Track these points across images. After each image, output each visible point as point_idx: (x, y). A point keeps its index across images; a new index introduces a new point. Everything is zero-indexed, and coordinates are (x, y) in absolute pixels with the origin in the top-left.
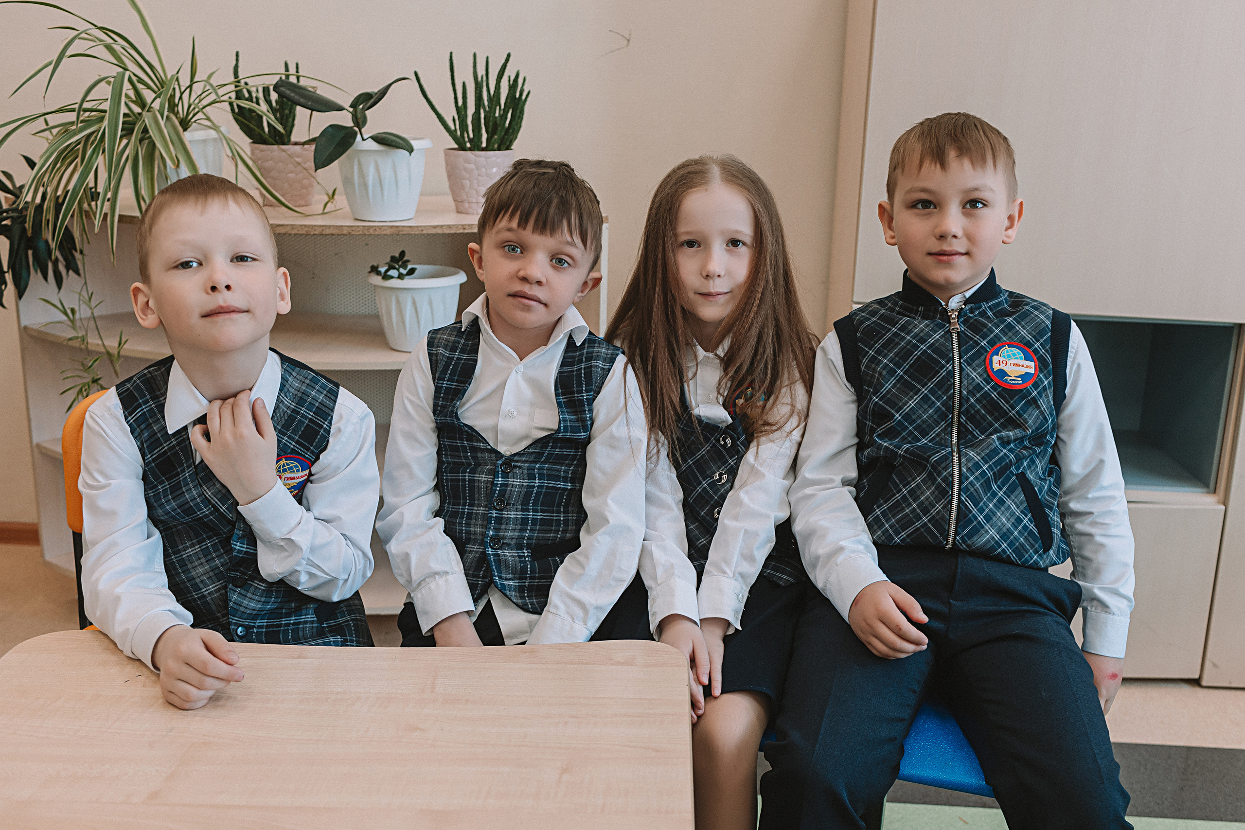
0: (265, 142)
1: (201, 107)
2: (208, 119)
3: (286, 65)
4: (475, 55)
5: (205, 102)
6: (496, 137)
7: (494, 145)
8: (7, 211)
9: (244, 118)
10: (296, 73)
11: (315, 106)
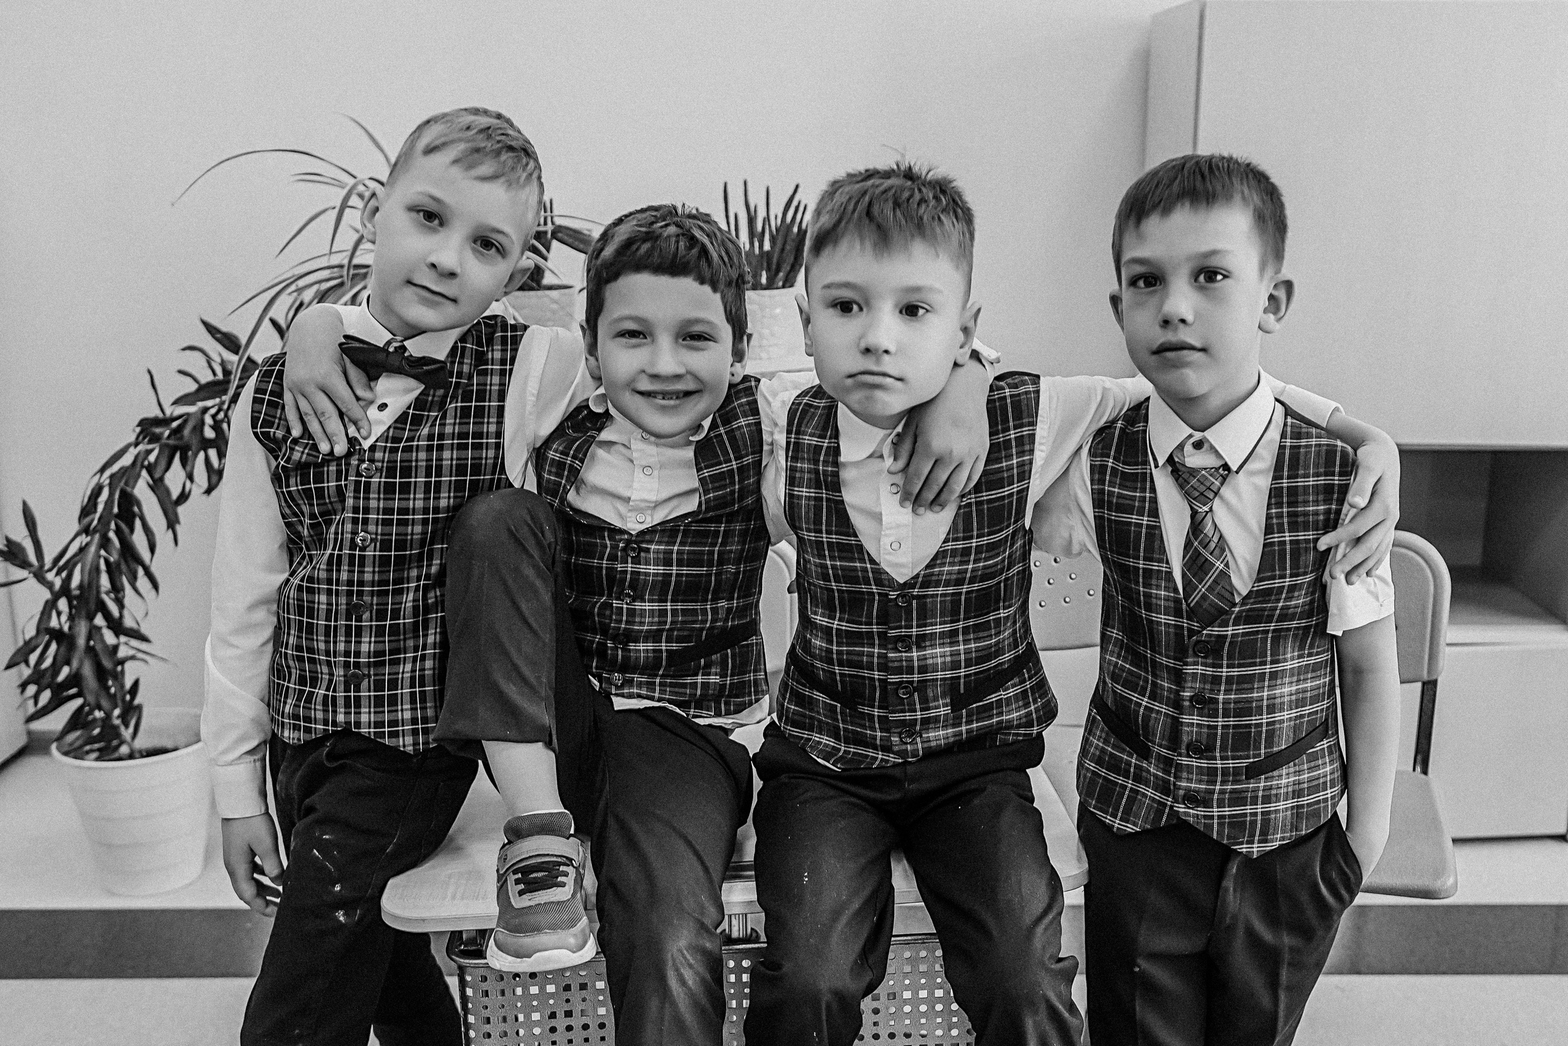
4: (746, 183)
6: (781, 274)
7: (777, 283)
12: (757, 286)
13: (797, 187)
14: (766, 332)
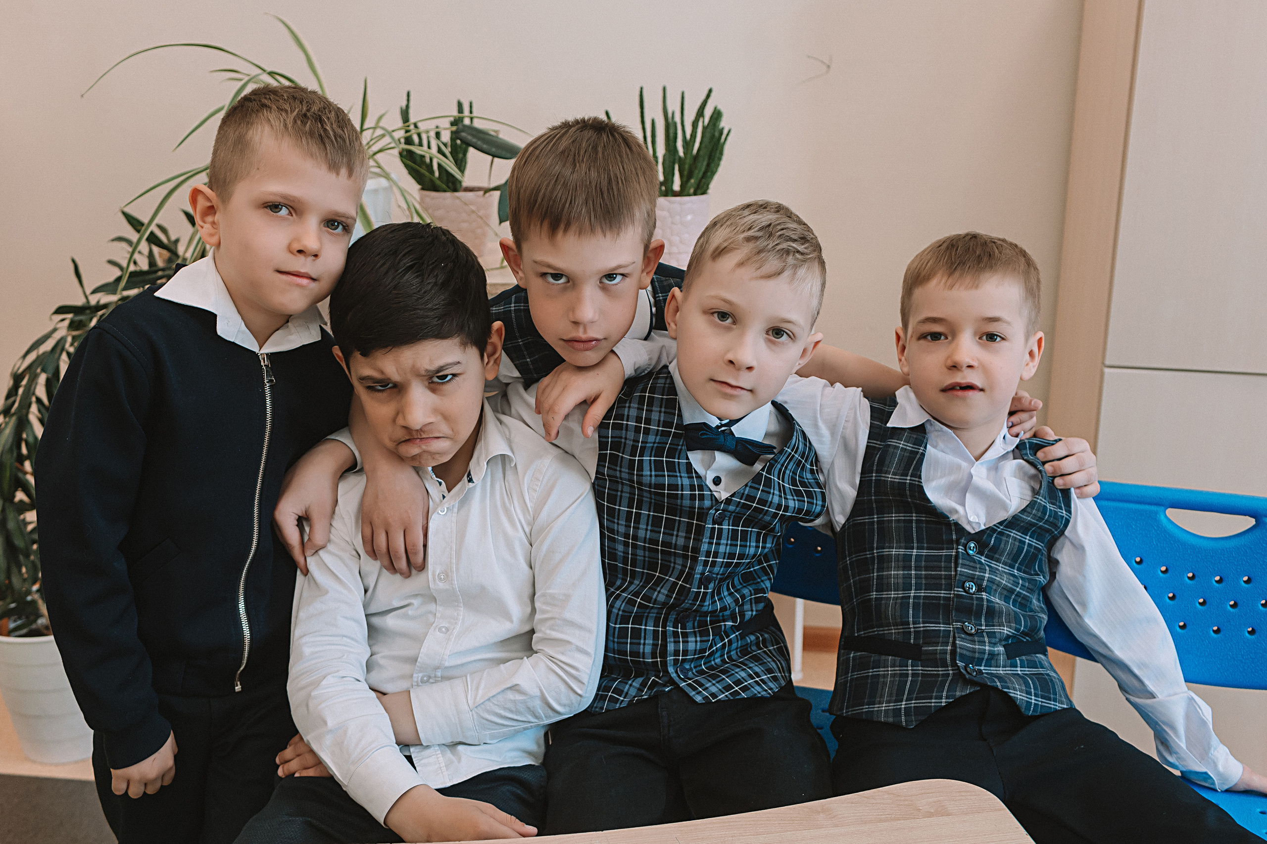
0: (436, 189)
1: (371, 153)
2: (379, 167)
3: (460, 105)
4: (664, 89)
5: (375, 148)
6: (692, 181)
7: (689, 189)
8: (163, 270)
9: (415, 162)
10: (469, 115)
11: (499, 152)
12: (668, 192)
13: (710, 91)
14: (676, 239)
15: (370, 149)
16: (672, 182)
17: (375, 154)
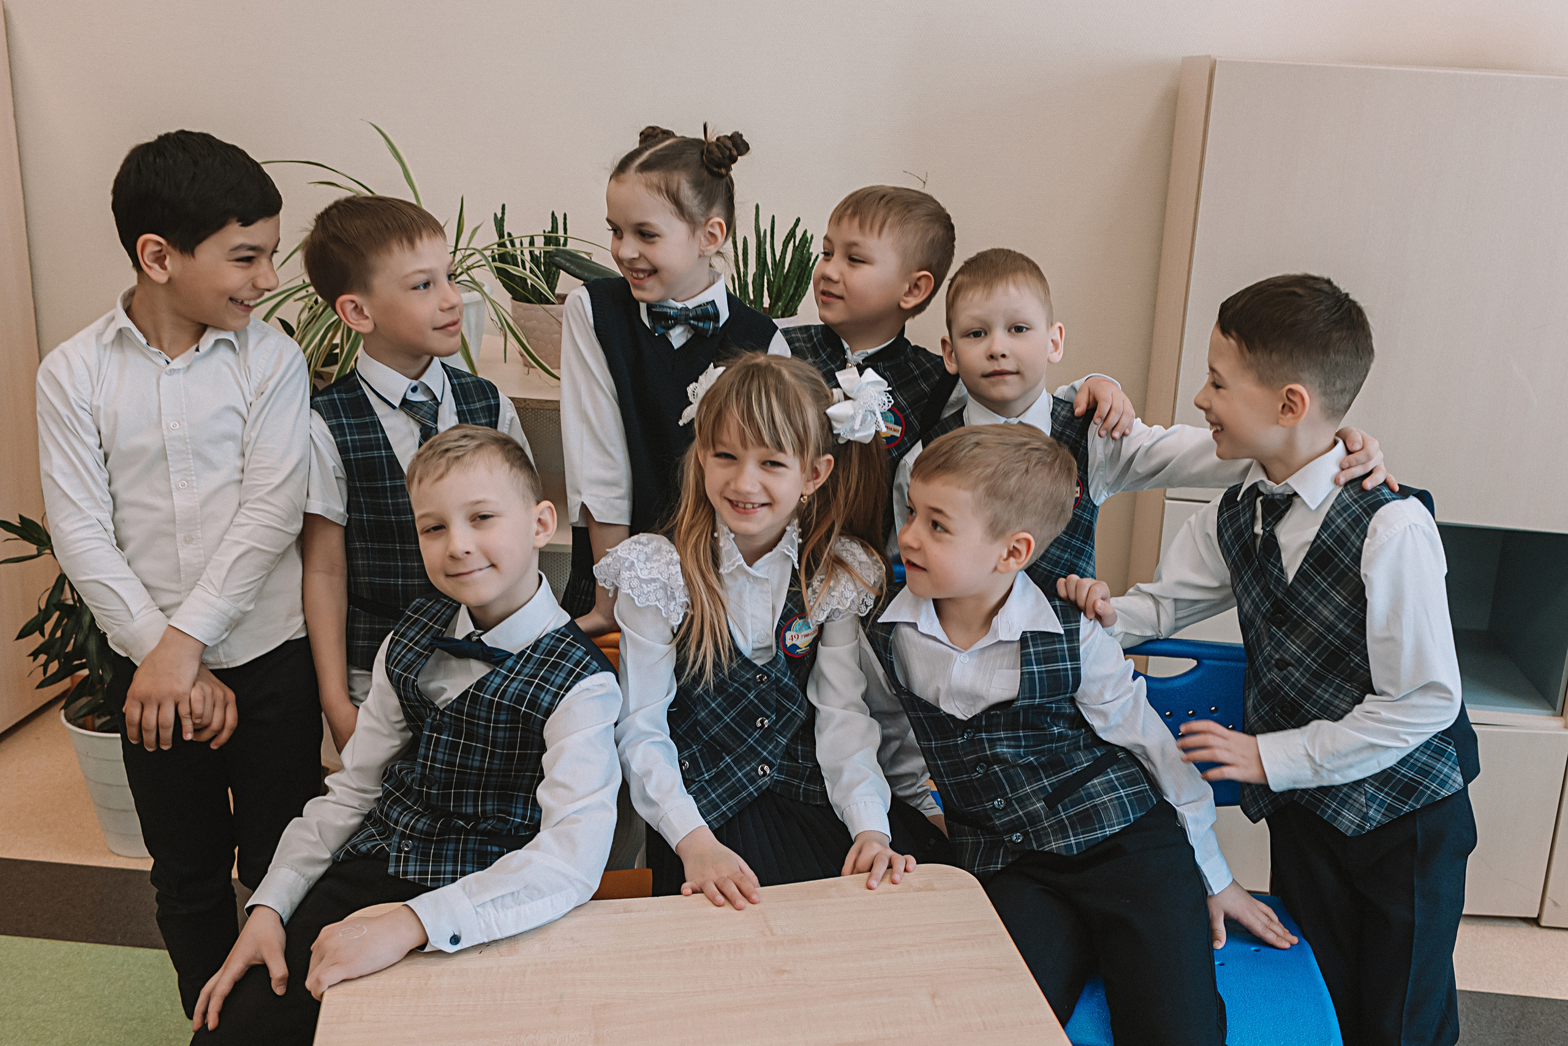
0: (530, 302)
2: (473, 281)
3: (554, 219)
4: (757, 207)
5: (469, 262)
6: (780, 304)
7: (777, 312)
9: (510, 280)
10: (563, 234)
13: (800, 217)
15: (464, 264)
16: (762, 303)
17: (469, 268)
